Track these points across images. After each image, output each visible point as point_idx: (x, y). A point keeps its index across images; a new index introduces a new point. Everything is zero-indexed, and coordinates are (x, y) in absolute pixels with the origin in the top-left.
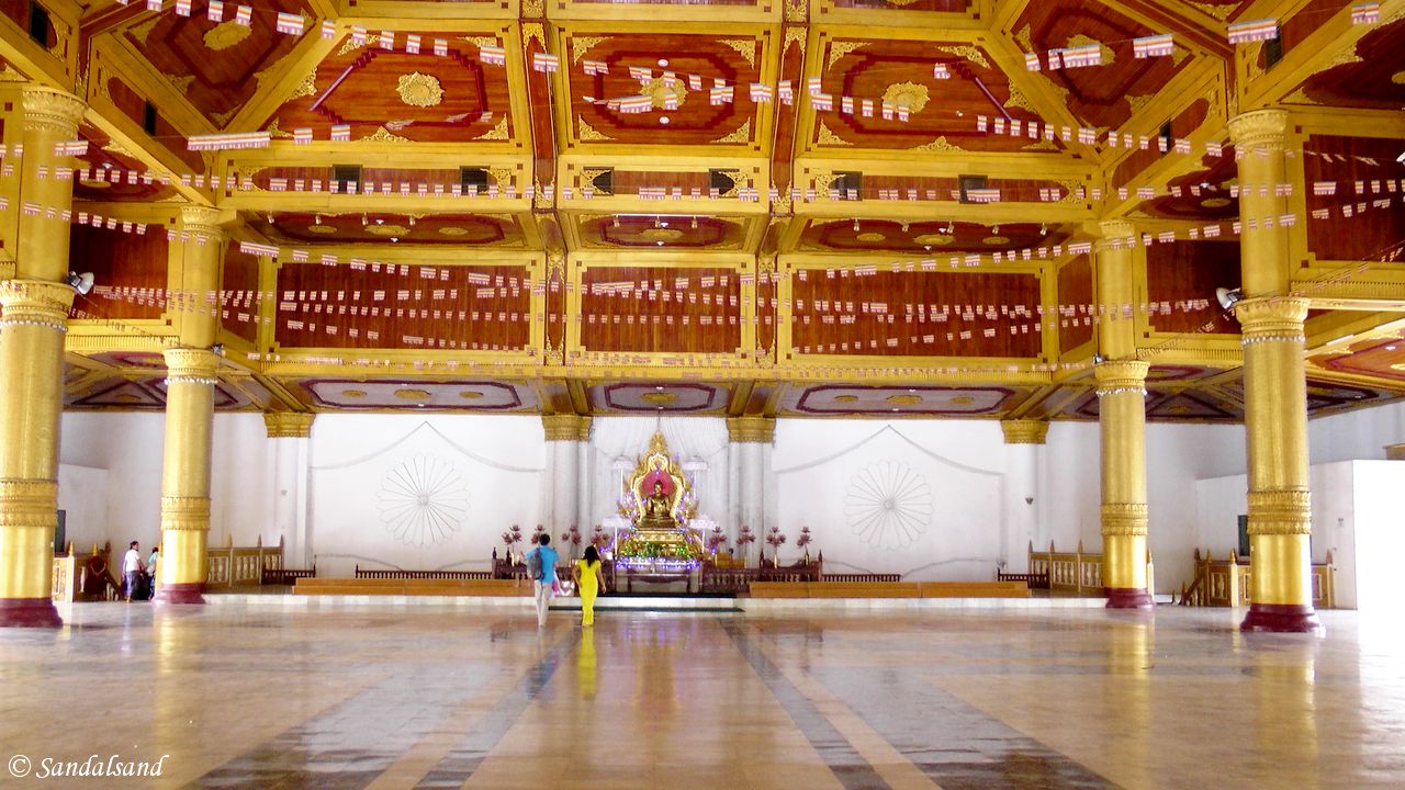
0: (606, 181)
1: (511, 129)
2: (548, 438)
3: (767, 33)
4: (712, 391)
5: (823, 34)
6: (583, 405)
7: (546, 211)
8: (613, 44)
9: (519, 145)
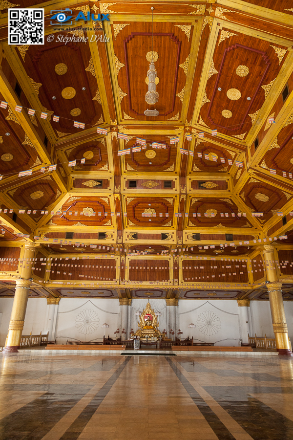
0: (135, 236)
1: (111, 222)
2: (120, 305)
3: (176, 196)
4: (162, 292)
5: (190, 196)
6: (129, 296)
7: (120, 244)
8: (137, 200)
9: (114, 227)
